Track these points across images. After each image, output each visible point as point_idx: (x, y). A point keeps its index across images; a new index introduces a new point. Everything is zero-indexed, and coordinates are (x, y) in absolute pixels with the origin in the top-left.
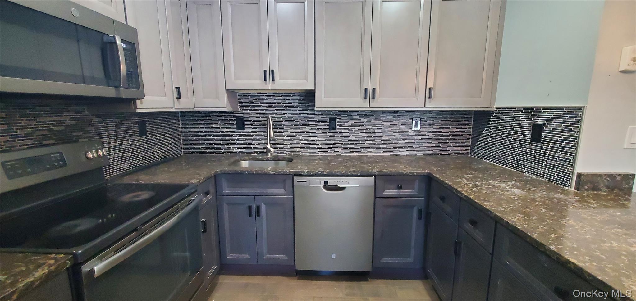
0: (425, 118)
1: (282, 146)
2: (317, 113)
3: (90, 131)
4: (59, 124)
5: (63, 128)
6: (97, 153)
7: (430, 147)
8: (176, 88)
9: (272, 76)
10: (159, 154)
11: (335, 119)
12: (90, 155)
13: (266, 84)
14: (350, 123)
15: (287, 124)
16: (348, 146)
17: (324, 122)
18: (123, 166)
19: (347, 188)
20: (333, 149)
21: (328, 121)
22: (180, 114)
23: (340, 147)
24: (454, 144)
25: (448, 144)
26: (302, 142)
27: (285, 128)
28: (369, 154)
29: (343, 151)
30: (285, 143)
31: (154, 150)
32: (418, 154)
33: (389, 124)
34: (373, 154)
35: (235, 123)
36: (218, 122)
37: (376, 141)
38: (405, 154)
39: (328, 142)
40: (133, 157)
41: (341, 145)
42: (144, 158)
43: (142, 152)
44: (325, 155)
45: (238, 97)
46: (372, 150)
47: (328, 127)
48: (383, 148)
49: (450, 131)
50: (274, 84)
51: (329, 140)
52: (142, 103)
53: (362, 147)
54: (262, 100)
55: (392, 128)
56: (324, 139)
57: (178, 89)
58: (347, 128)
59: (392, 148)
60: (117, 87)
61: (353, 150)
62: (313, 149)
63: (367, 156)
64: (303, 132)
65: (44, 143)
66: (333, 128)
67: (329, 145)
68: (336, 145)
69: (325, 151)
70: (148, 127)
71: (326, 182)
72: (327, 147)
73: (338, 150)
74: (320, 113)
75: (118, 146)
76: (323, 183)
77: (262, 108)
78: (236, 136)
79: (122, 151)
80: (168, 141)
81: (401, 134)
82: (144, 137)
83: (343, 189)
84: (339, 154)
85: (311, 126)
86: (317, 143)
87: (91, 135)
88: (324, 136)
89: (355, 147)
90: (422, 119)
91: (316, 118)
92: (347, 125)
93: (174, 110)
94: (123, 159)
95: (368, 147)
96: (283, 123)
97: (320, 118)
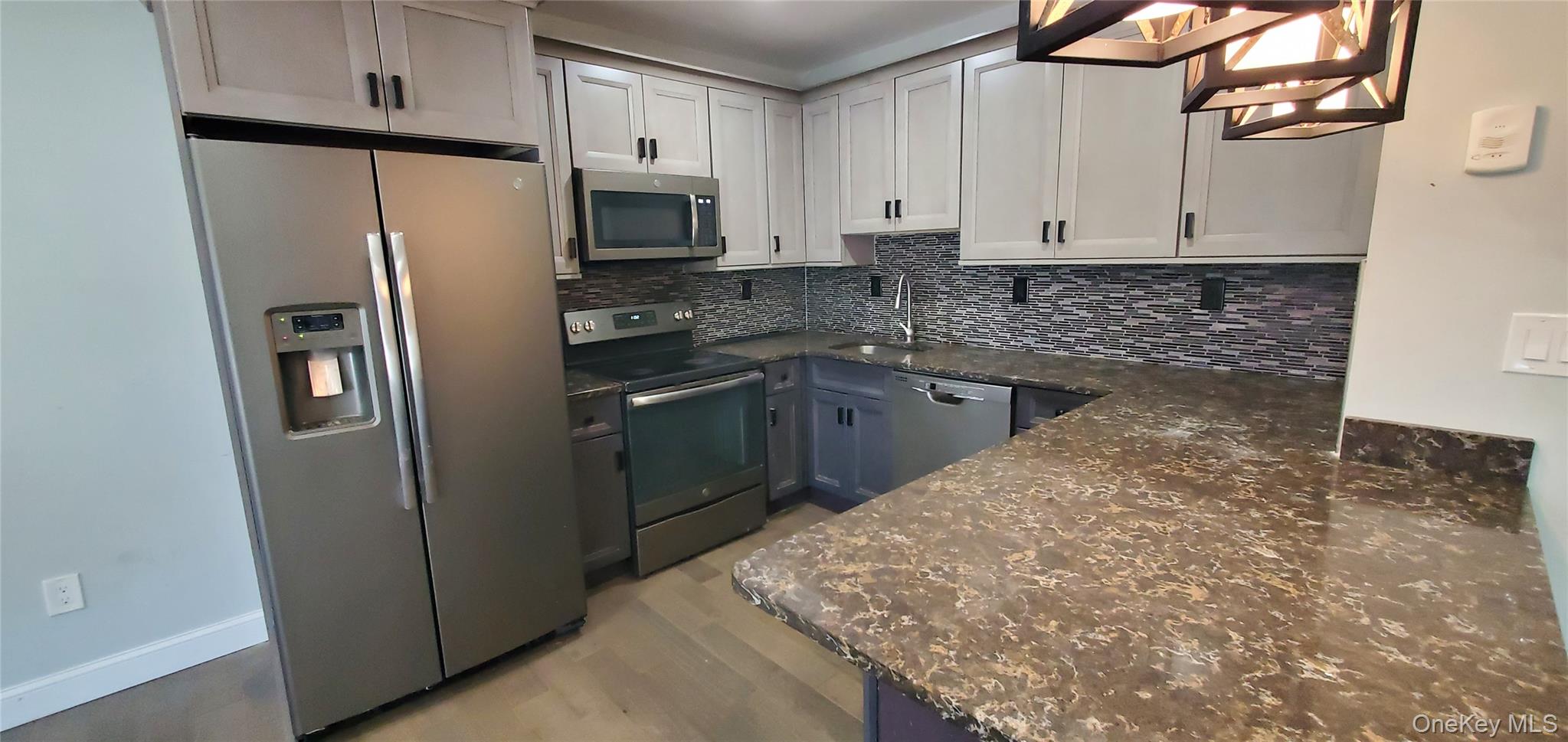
0: (1239, 280)
1: (935, 327)
2: (994, 270)
3: (686, 292)
4: (659, 283)
5: (661, 287)
6: (684, 315)
7: (1252, 352)
8: (775, 237)
9: (896, 209)
10: (767, 324)
11: (1024, 281)
12: (677, 316)
13: (890, 223)
14: (1055, 288)
15: (944, 288)
16: (1049, 335)
17: (1004, 285)
18: (718, 335)
19: (964, 401)
20: (1019, 338)
21: (1011, 285)
22: (806, 270)
23: (1033, 335)
24: (1327, 349)
25: (1308, 348)
26: (965, 322)
27: (939, 296)
28: (1093, 356)
29: (1039, 346)
30: (939, 322)
31: (762, 319)
32: (1215, 367)
33: (1142, 293)
34: (1102, 356)
35: (870, 285)
36: (848, 282)
37: (1109, 328)
38: (1182, 364)
39: (1011, 325)
40: (731, 325)
41: (1035, 332)
42: (746, 327)
43: (743, 320)
44: (1004, 348)
45: (875, 242)
46: (1101, 348)
47: (1011, 296)
48: (1126, 345)
49: (1313, 313)
50: (900, 222)
51: (1012, 320)
52: (723, 260)
53: (1078, 339)
54: (906, 246)
55: (1150, 303)
56: (1005, 319)
57: (777, 238)
58: (1047, 299)
59: (1148, 346)
60: (690, 247)
61: (1060, 344)
62: (984, 335)
63: (1089, 358)
64: (967, 304)
65: (646, 301)
66: (1020, 296)
67: (1012, 330)
68: (1026, 331)
69: (1005, 342)
70: (753, 288)
71: (933, 386)
72: (1009, 335)
73: (1031, 341)
74: (998, 269)
75: (714, 310)
76: (927, 386)
77: (907, 260)
78: (871, 305)
79: (718, 315)
80: (784, 308)
81: (1171, 316)
82: (748, 301)
83: (959, 401)
84: (1030, 350)
85: (981, 292)
86: (991, 326)
87: (686, 296)
88: (1004, 314)
89: (1063, 339)
90: (1228, 282)
91: (990, 279)
92: (1047, 293)
93: (770, 267)
94: (719, 326)
95: (1092, 341)
96: (937, 286)
97: (998, 278)
